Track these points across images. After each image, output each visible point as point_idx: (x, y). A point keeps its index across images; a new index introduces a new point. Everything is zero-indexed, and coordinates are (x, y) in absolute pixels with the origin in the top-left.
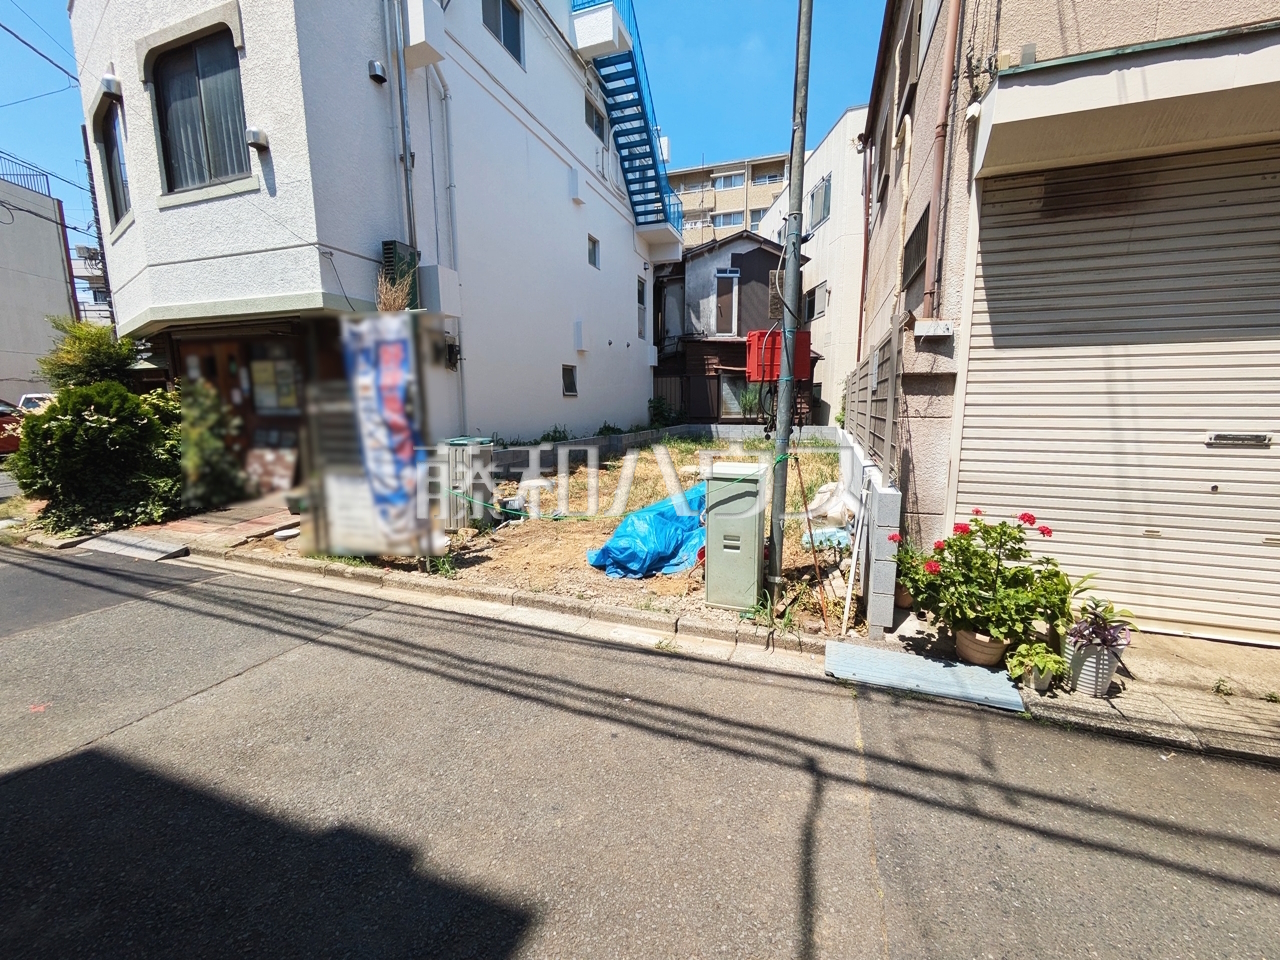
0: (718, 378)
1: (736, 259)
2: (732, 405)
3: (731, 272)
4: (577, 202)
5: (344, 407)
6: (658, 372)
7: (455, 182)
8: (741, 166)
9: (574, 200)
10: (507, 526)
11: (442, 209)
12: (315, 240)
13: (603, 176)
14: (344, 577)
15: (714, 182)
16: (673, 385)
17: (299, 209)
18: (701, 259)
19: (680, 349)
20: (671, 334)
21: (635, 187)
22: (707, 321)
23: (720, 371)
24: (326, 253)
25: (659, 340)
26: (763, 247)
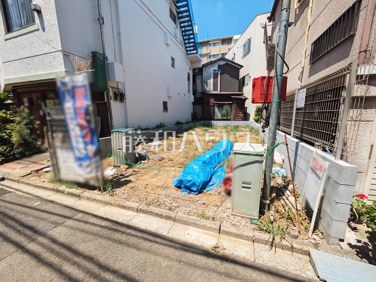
0: (214, 105)
1: (219, 67)
2: (218, 114)
3: (218, 71)
4: (167, 45)
5: (62, 117)
6: (194, 104)
7: (121, 32)
8: (218, 40)
9: (166, 44)
10: (140, 163)
11: (116, 42)
12: (61, 49)
13: (176, 37)
14: (64, 193)
15: (210, 45)
16: (199, 108)
17: (54, 36)
18: (208, 66)
19: (201, 96)
20: (198, 92)
21: (186, 41)
22: (209, 87)
23: (214, 103)
24: (66, 55)
25: (194, 94)
26: (228, 62)
